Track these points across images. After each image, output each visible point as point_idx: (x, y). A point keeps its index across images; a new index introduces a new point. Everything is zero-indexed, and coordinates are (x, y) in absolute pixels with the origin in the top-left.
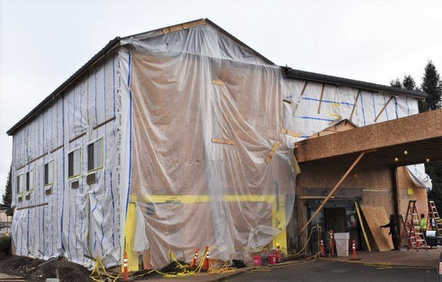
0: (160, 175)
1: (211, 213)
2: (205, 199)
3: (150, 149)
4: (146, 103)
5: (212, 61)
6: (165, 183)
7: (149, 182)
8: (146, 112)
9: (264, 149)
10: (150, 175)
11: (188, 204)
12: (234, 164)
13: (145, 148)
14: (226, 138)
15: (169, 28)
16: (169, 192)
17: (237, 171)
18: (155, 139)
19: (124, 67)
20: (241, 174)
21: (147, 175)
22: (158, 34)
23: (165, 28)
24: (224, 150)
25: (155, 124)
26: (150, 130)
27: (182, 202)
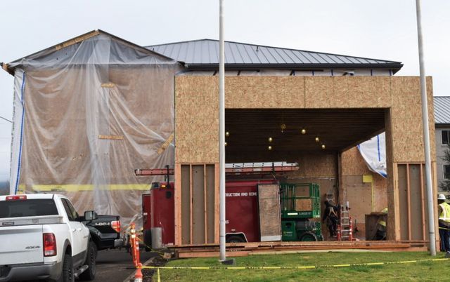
0: (46, 169)
1: (92, 200)
2: (87, 187)
3: (37, 148)
4: (37, 110)
5: (99, 67)
6: (50, 175)
7: (36, 175)
8: (36, 117)
9: (156, 141)
10: (37, 169)
11: (71, 192)
12: (121, 157)
13: (34, 147)
14: (114, 134)
15: (61, 44)
16: (54, 182)
17: (124, 164)
18: (43, 140)
19: (18, 82)
20: (128, 166)
21: (34, 169)
22: (51, 51)
23: (58, 45)
24: (111, 145)
25: (44, 127)
26: (39, 133)
27: (66, 190)
